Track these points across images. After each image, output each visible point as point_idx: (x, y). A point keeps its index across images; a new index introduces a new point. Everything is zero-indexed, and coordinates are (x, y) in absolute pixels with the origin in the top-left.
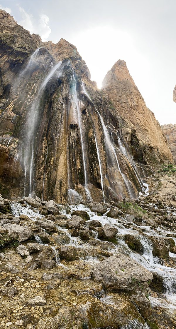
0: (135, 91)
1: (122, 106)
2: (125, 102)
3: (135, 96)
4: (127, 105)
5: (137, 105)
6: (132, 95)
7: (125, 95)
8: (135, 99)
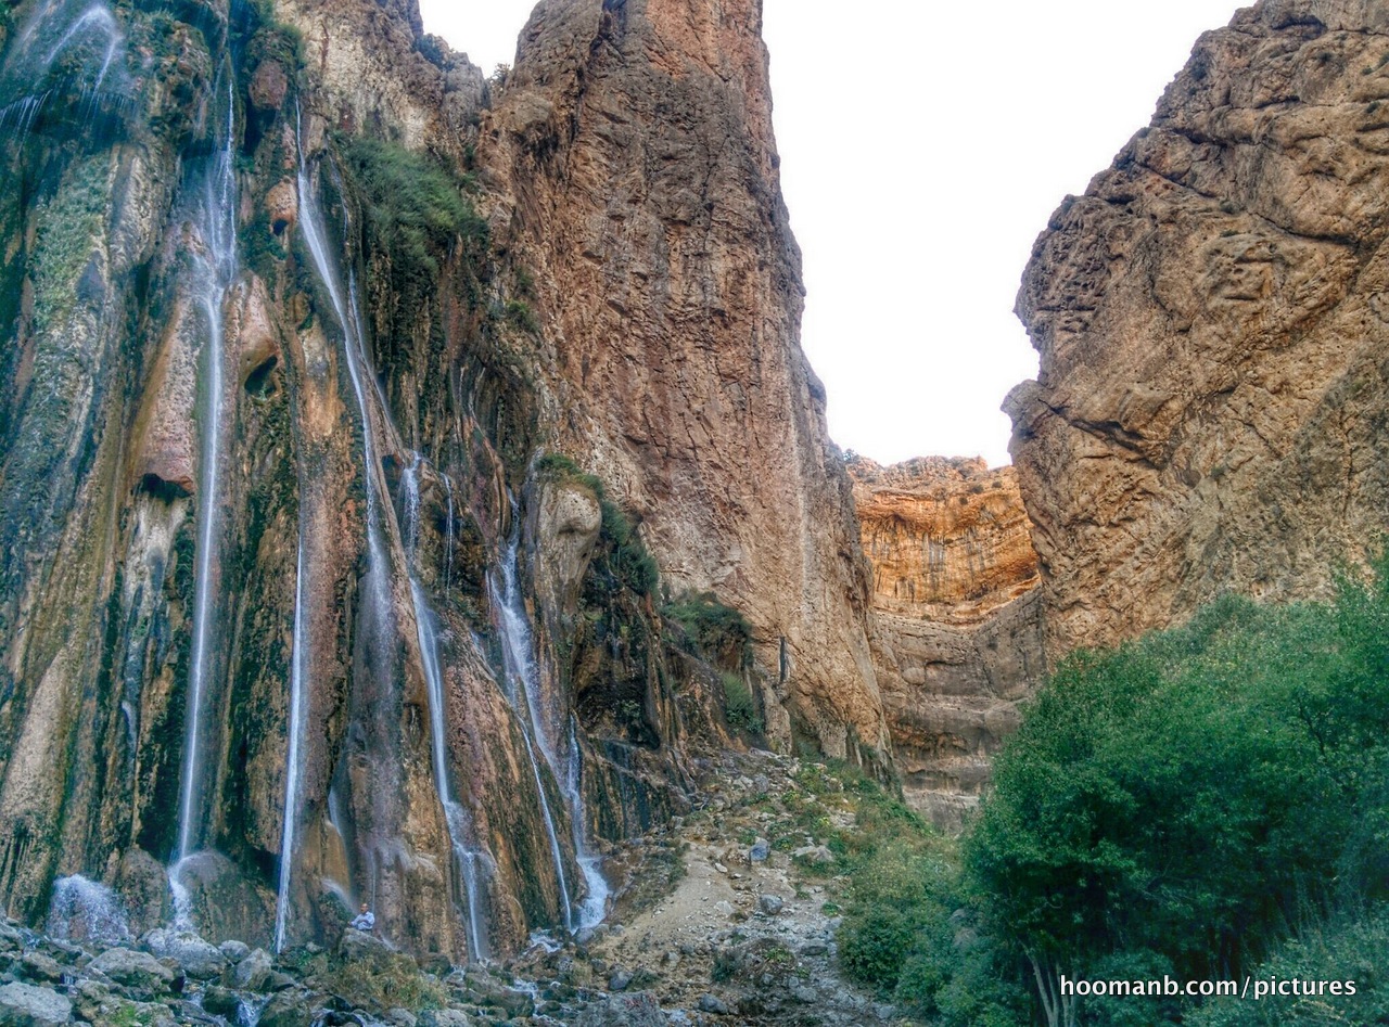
0: (739, 203)
1: (613, 297)
2: (644, 271)
3: (727, 241)
4: (654, 293)
5: (721, 313)
6: (707, 229)
7: (653, 219)
8: (720, 265)
